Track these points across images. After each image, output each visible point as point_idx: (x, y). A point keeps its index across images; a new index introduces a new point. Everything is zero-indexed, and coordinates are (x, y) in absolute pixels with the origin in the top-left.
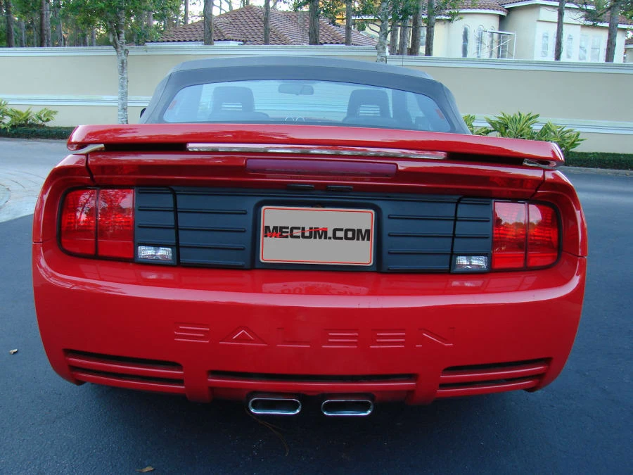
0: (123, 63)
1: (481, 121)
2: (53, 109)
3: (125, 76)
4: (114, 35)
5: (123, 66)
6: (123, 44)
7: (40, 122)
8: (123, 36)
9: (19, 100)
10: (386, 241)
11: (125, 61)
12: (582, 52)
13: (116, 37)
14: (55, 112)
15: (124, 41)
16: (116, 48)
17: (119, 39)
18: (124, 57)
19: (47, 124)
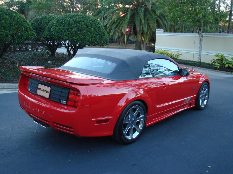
0: (201, 39)
2: (180, 53)
3: (201, 44)
4: (198, 30)
5: (201, 41)
6: (201, 33)
7: (176, 57)
8: (202, 30)
9: (170, 49)
10: (51, 94)
11: (202, 39)
13: (199, 31)
14: (181, 55)
15: (202, 32)
16: (199, 34)
17: (200, 31)
18: (201, 37)
19: (178, 58)
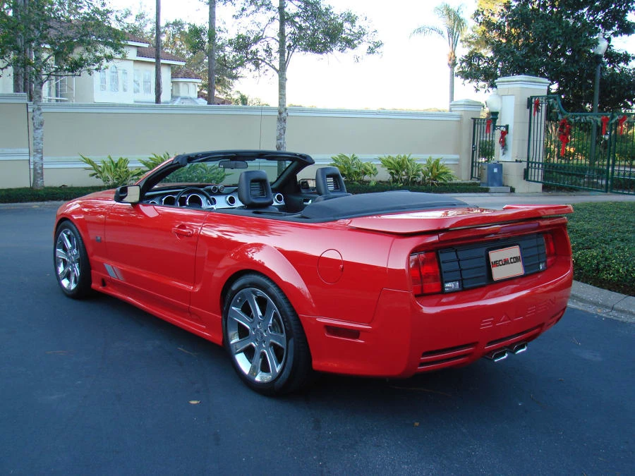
1: (134, 162)
12: (136, 85)
